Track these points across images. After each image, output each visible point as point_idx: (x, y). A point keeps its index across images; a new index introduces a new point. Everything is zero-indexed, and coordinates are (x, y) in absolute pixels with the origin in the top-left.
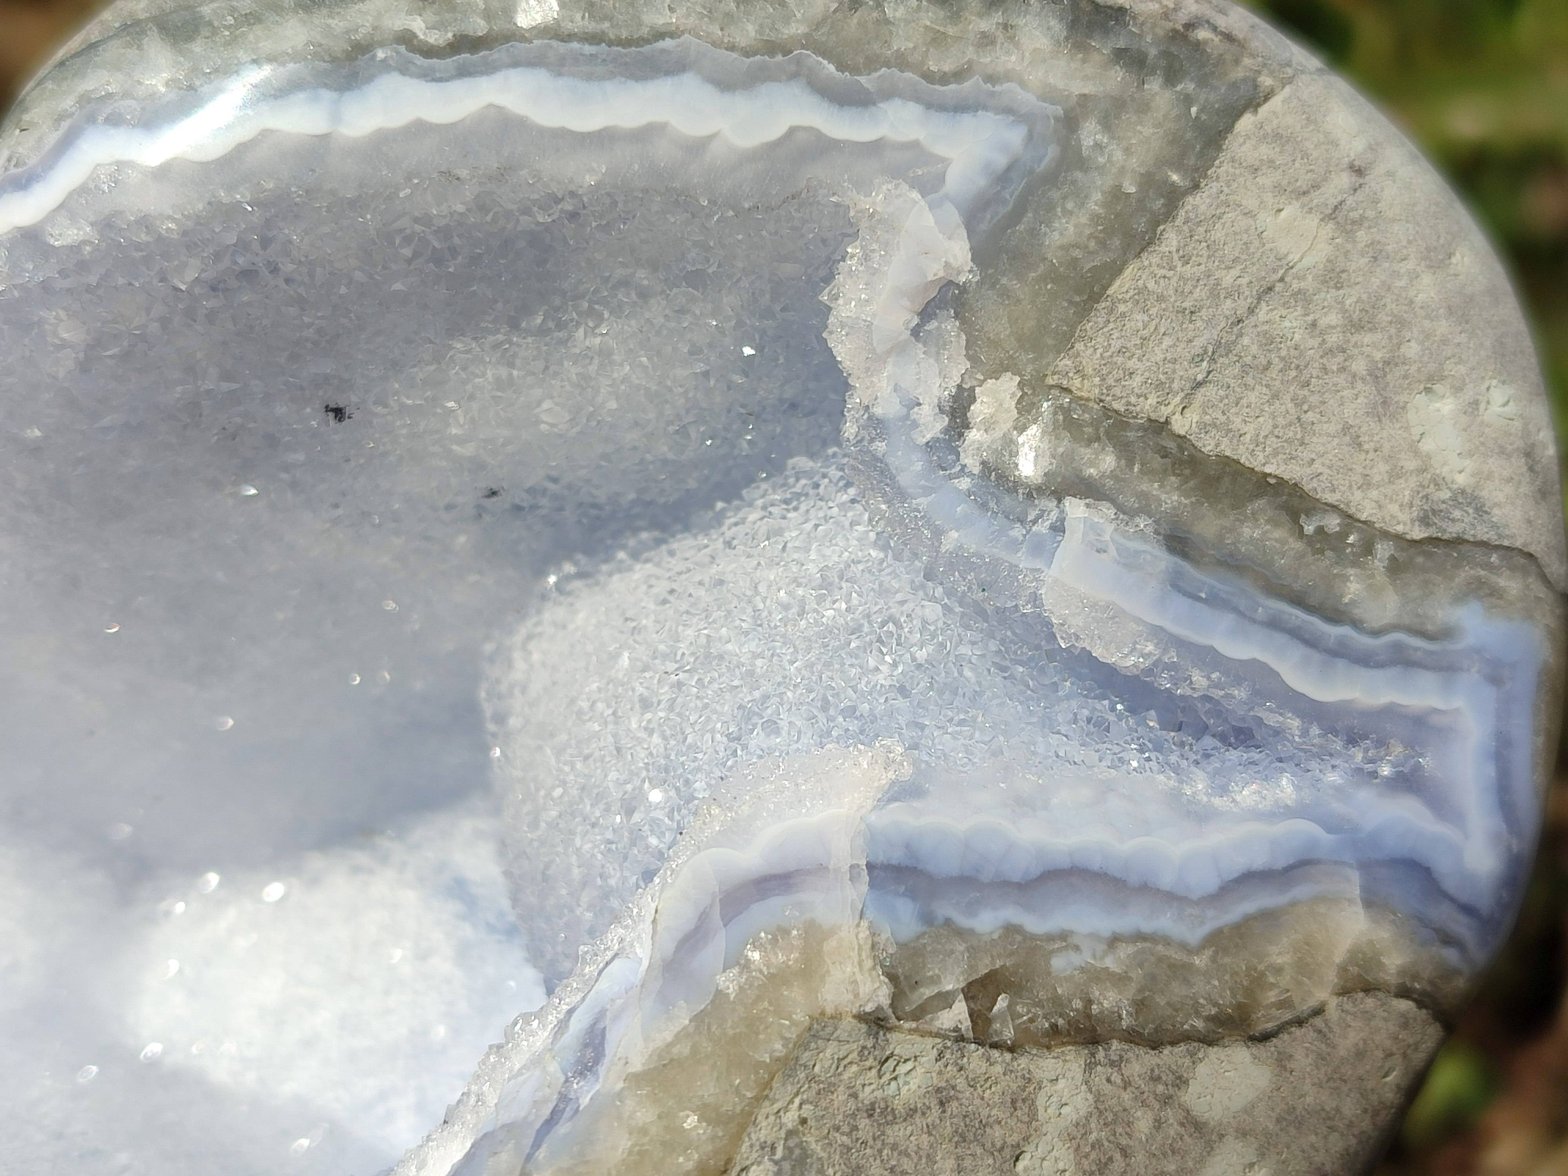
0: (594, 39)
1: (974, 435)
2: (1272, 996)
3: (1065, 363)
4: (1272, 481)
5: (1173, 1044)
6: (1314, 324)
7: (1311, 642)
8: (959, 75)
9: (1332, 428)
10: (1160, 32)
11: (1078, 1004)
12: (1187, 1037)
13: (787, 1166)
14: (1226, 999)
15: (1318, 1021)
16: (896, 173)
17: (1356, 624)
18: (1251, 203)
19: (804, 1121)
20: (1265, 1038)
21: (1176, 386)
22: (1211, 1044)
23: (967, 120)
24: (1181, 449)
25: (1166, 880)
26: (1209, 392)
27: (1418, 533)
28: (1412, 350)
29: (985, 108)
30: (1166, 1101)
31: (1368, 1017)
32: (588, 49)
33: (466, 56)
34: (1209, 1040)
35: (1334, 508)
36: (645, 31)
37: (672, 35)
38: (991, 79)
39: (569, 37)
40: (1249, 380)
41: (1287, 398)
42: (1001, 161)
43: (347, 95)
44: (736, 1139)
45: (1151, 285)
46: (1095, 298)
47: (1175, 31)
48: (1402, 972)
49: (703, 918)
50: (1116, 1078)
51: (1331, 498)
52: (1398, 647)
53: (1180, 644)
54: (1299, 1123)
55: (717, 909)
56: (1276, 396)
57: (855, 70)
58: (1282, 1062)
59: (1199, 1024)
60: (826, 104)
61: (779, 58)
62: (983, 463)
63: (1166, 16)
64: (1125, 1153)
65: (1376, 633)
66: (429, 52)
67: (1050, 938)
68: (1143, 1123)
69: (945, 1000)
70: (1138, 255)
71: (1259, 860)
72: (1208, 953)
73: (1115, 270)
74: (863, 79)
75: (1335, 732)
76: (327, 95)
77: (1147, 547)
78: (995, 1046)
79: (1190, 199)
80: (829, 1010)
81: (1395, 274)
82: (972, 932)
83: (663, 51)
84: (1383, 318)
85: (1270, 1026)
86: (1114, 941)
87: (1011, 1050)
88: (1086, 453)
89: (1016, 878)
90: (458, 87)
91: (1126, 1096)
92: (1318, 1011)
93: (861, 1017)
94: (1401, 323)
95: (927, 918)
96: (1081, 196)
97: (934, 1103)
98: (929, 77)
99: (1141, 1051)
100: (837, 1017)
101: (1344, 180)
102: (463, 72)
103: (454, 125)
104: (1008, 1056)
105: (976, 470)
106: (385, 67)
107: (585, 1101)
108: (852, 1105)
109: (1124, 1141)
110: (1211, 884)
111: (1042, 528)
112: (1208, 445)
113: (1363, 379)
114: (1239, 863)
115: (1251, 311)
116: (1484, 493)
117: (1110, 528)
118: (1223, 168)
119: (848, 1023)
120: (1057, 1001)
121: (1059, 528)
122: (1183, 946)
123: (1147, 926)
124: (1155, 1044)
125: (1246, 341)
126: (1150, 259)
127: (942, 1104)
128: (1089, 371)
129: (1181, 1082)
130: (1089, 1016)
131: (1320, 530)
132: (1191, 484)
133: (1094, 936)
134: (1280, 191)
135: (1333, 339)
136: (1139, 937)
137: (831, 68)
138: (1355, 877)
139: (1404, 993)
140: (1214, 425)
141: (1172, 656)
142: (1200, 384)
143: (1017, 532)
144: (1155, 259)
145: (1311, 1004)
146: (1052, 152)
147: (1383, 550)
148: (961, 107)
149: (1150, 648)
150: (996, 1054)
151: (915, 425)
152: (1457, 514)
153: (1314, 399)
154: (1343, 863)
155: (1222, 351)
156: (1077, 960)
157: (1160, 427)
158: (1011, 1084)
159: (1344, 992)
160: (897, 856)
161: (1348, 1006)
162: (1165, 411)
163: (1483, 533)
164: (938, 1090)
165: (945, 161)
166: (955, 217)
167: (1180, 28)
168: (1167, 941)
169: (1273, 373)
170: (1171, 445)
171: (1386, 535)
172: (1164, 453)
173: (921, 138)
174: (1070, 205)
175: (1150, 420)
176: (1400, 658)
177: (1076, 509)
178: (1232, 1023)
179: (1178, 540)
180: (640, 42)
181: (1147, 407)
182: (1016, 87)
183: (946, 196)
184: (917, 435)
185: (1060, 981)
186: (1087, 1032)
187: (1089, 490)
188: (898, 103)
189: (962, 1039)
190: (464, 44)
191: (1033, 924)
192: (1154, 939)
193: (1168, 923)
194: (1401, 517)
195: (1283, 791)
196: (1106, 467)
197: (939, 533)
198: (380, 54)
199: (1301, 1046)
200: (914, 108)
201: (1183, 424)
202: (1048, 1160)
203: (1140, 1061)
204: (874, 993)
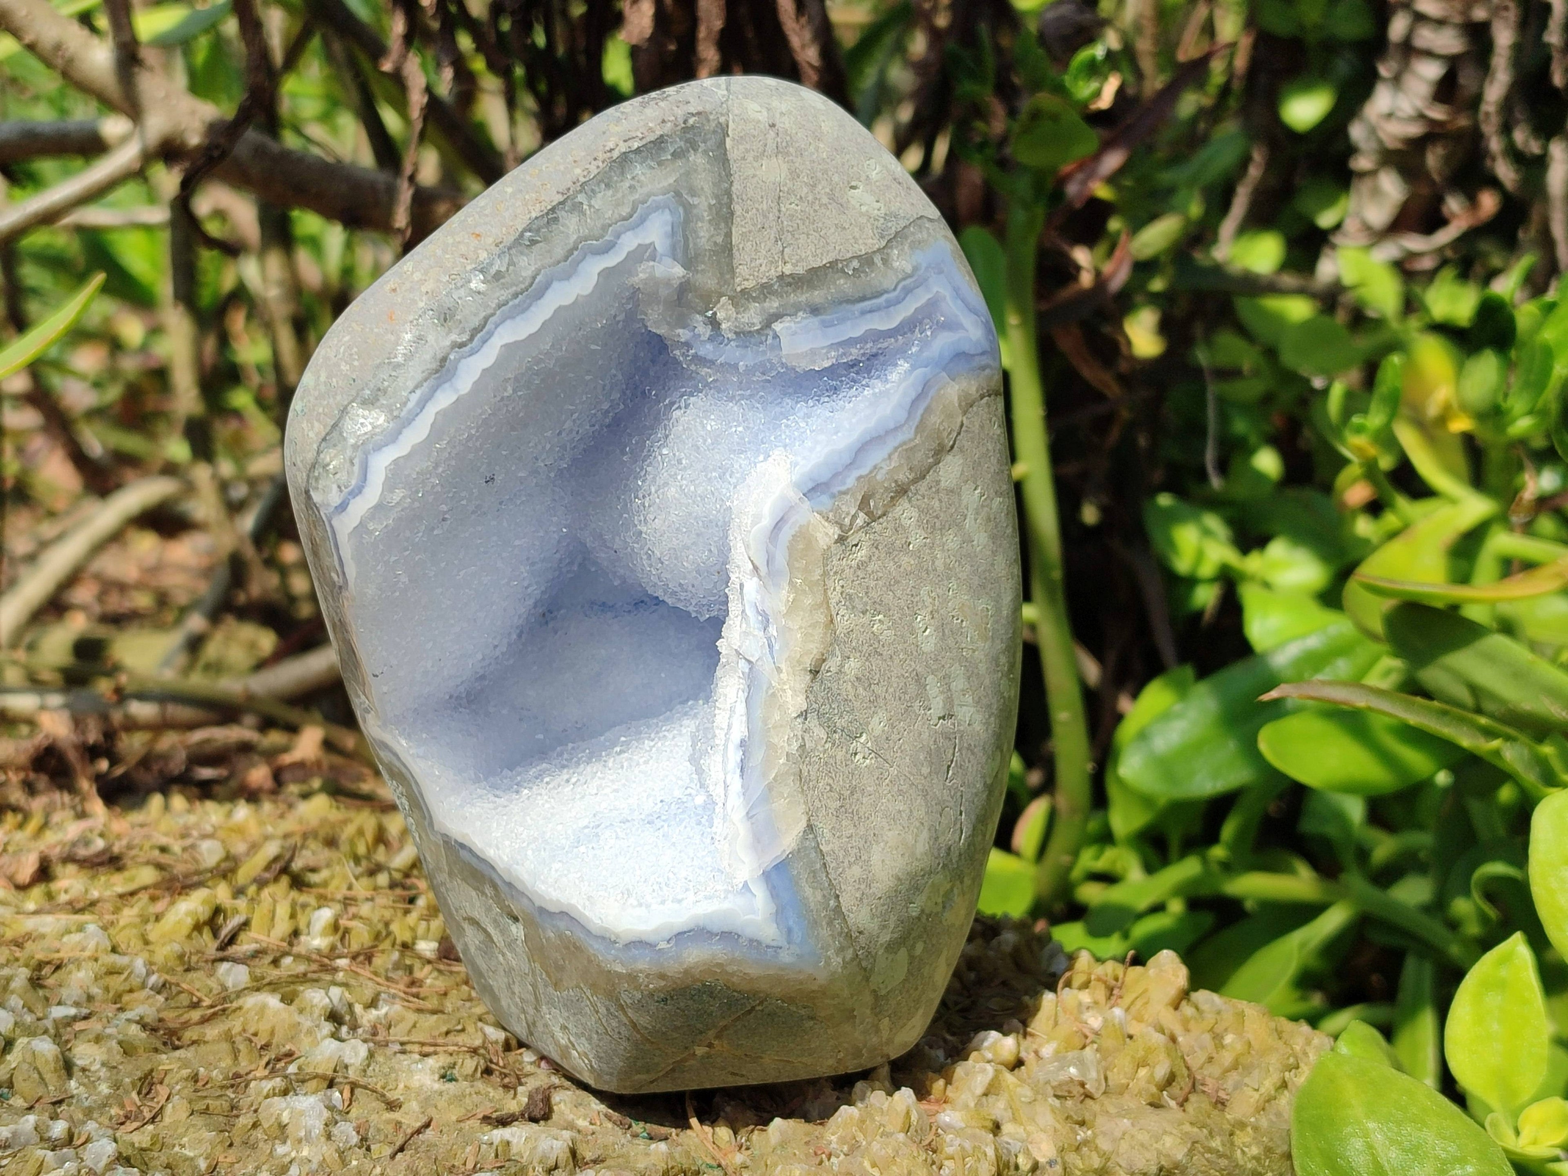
0: (516, 295)
1: (723, 326)
2: (945, 434)
3: (737, 280)
4: (828, 265)
5: (928, 472)
6: (801, 197)
7: (878, 309)
8: (634, 210)
9: (833, 230)
10: (678, 133)
11: (893, 485)
12: (930, 468)
13: (847, 603)
14: (934, 445)
15: (964, 428)
16: (640, 260)
17: (886, 292)
18: (751, 172)
19: (843, 587)
20: (952, 447)
21: (777, 258)
22: (939, 463)
23: (648, 223)
24: (793, 278)
25: (892, 425)
26: (787, 251)
27: (883, 243)
28: (836, 178)
29: (650, 214)
30: (938, 491)
31: (977, 413)
32: (517, 301)
33: (479, 335)
35: (853, 257)
36: (529, 280)
37: (538, 274)
38: (644, 202)
39: (506, 303)
40: (797, 236)
41: (812, 232)
42: (669, 228)
43: (453, 380)
44: (828, 608)
45: (744, 230)
46: (731, 250)
47: (683, 128)
48: (977, 391)
49: (768, 550)
50: (919, 497)
51: (849, 255)
52: (904, 288)
53: (841, 344)
54: (980, 464)
55: (770, 545)
56: (808, 235)
57: (602, 236)
58: (962, 450)
59: (931, 460)
60: (602, 257)
61: (576, 253)
62: (735, 333)
63: (676, 125)
64: (937, 517)
65: (895, 289)
66: (466, 344)
67: (871, 472)
68: (936, 504)
69: (854, 517)
70: (732, 223)
71: (913, 395)
72: (919, 436)
73: (729, 235)
74: (607, 238)
75: (905, 333)
76: (447, 385)
77: (808, 321)
78: (879, 518)
79: (733, 188)
80: (825, 548)
81: (812, 154)
82: (848, 489)
83: (540, 282)
84: (819, 174)
85: (951, 443)
86: (890, 457)
87: (884, 515)
88: (767, 305)
89: (849, 462)
90: (486, 349)
91: (926, 500)
92: (962, 425)
93: (836, 542)
94: (825, 172)
95: (833, 496)
96: (700, 219)
97: (875, 550)
98: (625, 219)
99: (920, 483)
100: (829, 548)
101: (772, 134)
102: (484, 341)
103: (495, 363)
104: (885, 518)
105: (734, 337)
106: (458, 361)
107: (775, 634)
108: (852, 570)
109: (935, 514)
110: (905, 415)
111: (770, 341)
112: (800, 270)
113: (830, 204)
114: (909, 400)
115: (779, 211)
116: (893, 208)
117: (792, 325)
118: (734, 167)
119: (833, 547)
120: (886, 489)
121: (776, 336)
122: (911, 440)
123: (896, 443)
124: (924, 477)
125: (785, 223)
127: (877, 548)
128: (748, 277)
129: (938, 482)
130: (899, 486)
131: (854, 269)
132: (805, 288)
133: (884, 460)
134: (756, 158)
135: (810, 198)
136: (896, 449)
137: (594, 242)
138: (944, 374)
139: (982, 397)
140: (797, 261)
141: (841, 350)
142: (783, 251)
143: (762, 348)
144: (738, 220)
145: (959, 424)
146: (681, 210)
147: (877, 259)
148: (643, 220)
149: (833, 353)
150: (881, 520)
151: (699, 335)
152: (890, 224)
153: (820, 225)
154: (939, 373)
155: (781, 233)
156: (883, 471)
157: (781, 277)
158: (891, 526)
159: (965, 413)
160: (810, 485)
161: (969, 416)
162: (779, 269)
163: (903, 223)
164: (873, 545)
165: (652, 243)
166: (668, 261)
167: (683, 125)
168: (905, 443)
169: (801, 227)
170: (790, 280)
171: (874, 252)
172: (789, 284)
173: (639, 242)
174: (699, 224)
175: (777, 277)
176: (908, 291)
177: (777, 326)
178: (940, 452)
179: (815, 310)
180: (531, 285)
181: (773, 273)
182: (653, 198)
183: (662, 255)
184: (702, 338)
185: (883, 482)
186: (902, 491)
187: (777, 317)
188: (623, 236)
189: (868, 524)
190: (475, 332)
191: (864, 471)
192: (901, 445)
193: (901, 437)
194: (875, 242)
195: (904, 366)
196: (776, 305)
197: (736, 367)
198: (452, 357)
199: (964, 441)
200: (629, 233)
201: (788, 270)
202: (917, 539)
203: (923, 486)
204: (834, 532)
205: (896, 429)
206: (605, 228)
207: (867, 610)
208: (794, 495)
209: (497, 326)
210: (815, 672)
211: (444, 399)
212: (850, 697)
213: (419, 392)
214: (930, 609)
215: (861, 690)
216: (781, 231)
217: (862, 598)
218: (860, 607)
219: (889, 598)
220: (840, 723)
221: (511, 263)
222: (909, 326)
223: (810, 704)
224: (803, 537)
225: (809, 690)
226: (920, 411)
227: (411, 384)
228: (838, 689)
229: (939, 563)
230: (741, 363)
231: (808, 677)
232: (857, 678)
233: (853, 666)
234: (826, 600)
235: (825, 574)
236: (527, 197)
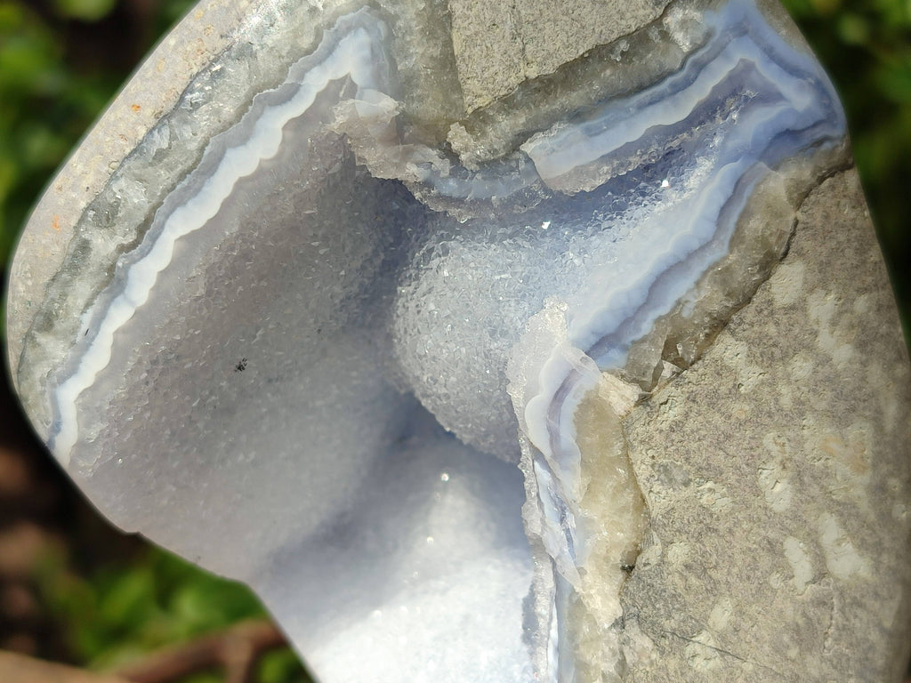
0: (182, 176)
1: (463, 157)
2: (773, 240)
3: (468, 99)
4: (586, 55)
5: (755, 293)
7: (660, 98)
8: (318, 38)
9: (588, 8)
11: (707, 319)
12: (757, 286)
13: (662, 477)
15: (800, 226)
16: (335, 100)
17: (671, 73)
19: (653, 457)
20: (786, 254)
21: (516, 61)
22: (768, 279)
23: (338, 52)
24: (542, 82)
25: (696, 245)
26: (529, 48)
27: (659, 11)
29: (340, 39)
30: (772, 313)
31: (817, 203)
32: (185, 183)
33: (148, 232)
34: (767, 277)
35: (619, 38)
36: (196, 155)
37: (206, 144)
38: (330, 25)
39: (172, 188)
40: (540, 26)
41: (560, 16)
42: (367, 52)
43: (126, 291)
44: (637, 487)
45: (468, 33)
46: (453, 62)
48: (814, 174)
49: (549, 429)
50: (746, 326)
51: (615, 36)
52: (695, 64)
53: (614, 155)
54: (829, 263)
56: (555, 21)
57: (281, 81)
58: (800, 254)
59: (757, 277)
60: (284, 106)
61: (250, 108)
62: (478, 163)
64: (775, 345)
65: (682, 67)
66: (134, 245)
67: (673, 310)
68: (771, 329)
69: (659, 368)
70: (451, 27)
71: (722, 201)
72: (735, 250)
73: (449, 43)
74: (287, 81)
75: (703, 122)
76: (119, 299)
77: (568, 132)
78: (693, 363)
80: (623, 414)
82: (645, 337)
83: (210, 154)
85: (783, 250)
86: (698, 284)
87: (699, 359)
88: (510, 122)
89: (641, 302)
90: (157, 248)
91: (756, 328)
92: (797, 222)
93: (637, 404)
95: (625, 349)
96: (408, 31)
97: (691, 404)
98: (308, 52)
99: (745, 309)
100: (628, 413)
102: (154, 239)
103: (172, 261)
104: (700, 362)
105: (478, 168)
106: (126, 268)
107: (574, 526)
108: (663, 435)
109: (771, 342)
110: (712, 228)
111: (522, 166)
112: (550, 69)
114: (715, 209)
117: (547, 141)
119: (634, 412)
120: (698, 326)
121: (529, 160)
122: (726, 258)
123: (704, 267)
124: (748, 300)
125: (523, 12)
126: (458, 23)
127: (694, 401)
128: (480, 92)
129: (770, 302)
130: (715, 319)
131: (623, 53)
132: (559, 90)
133: (689, 291)
136: (705, 274)
137: (272, 90)
138: (762, 165)
139: (821, 180)
140: (545, 59)
141: (616, 162)
142: (524, 49)
143: (515, 175)
144: (459, 21)
145: (791, 223)
146: (381, 26)
147: (654, 34)
148: (330, 51)
149: (606, 168)
150: (695, 366)
151: (438, 172)
153: (571, 4)
154: (754, 165)
155: (519, 27)
156: (691, 306)
157: (526, 83)
158: (711, 369)
159: (799, 205)
160: (593, 340)
161: (806, 208)
162: (522, 73)
164: (688, 398)
165: (347, 77)
166: (372, 93)
168: (717, 264)
169: (546, 12)
170: (537, 85)
171: (648, 26)
172: (537, 90)
173: (331, 78)
174: (408, 39)
175: (519, 85)
176: (700, 67)
177: (528, 147)
178: (769, 263)
179: (576, 116)
180: (198, 160)
181: (514, 81)
182: (342, 18)
183: (362, 88)
184: (443, 174)
185: (693, 318)
186: (720, 324)
187: (525, 136)
188: (307, 75)
189: (678, 374)
190: (141, 230)
191: (664, 310)
192: (711, 268)
193: (710, 257)
194: (648, 11)
195: (704, 165)
196: (522, 120)
197: (488, 202)
198: (120, 264)
199: (802, 241)
200: (315, 70)
201: (533, 72)
202: (751, 377)
203: (749, 313)
204: (633, 392)
205: (704, 247)
206: (283, 70)
207: (691, 480)
208: (575, 356)
209: (167, 217)
210: (629, 569)
211: (120, 315)
212: (679, 591)
213: (90, 312)
214: (779, 459)
215: (693, 581)
216: (519, 24)
217: (681, 467)
218: (679, 478)
219: (719, 459)
220: (669, 625)
221: (173, 137)
222: (709, 111)
223: (626, 608)
224: (593, 407)
225: (623, 593)
226: (734, 219)
227: (81, 302)
228: (663, 584)
229: (786, 401)
230: (494, 198)
231: (621, 576)
232: (686, 566)
233: (679, 552)
234: (633, 477)
235: (627, 447)
236: (188, 49)
